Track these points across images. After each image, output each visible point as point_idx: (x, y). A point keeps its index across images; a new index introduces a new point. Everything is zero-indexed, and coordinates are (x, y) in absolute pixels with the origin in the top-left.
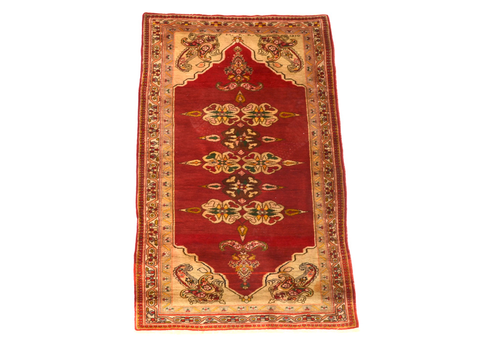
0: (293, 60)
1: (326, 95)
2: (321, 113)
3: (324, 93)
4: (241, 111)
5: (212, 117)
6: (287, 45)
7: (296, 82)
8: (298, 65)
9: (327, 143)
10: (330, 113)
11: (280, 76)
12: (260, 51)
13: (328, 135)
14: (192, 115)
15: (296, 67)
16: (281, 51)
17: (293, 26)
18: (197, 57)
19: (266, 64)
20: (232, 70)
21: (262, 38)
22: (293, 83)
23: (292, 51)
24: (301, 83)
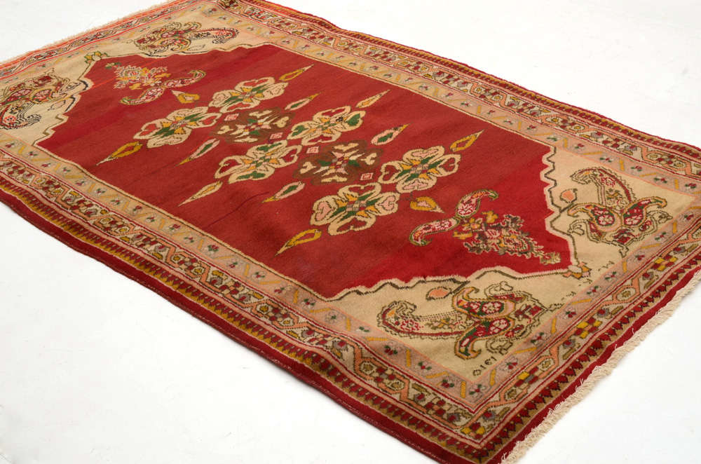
0: (421, 324)
1: (263, 319)
2: (237, 285)
3: (272, 319)
4: (395, 191)
5: (430, 156)
6: (473, 336)
7: (359, 293)
8: (397, 323)
9: (164, 254)
10: (218, 297)
11: (407, 280)
12: (507, 288)
13: (176, 265)
14: (464, 139)
15: (396, 318)
16: (469, 317)
17: (520, 383)
18: (597, 202)
19: (462, 279)
20: (507, 227)
21: (537, 309)
22: (362, 289)
23: (447, 334)
24: (346, 299)
